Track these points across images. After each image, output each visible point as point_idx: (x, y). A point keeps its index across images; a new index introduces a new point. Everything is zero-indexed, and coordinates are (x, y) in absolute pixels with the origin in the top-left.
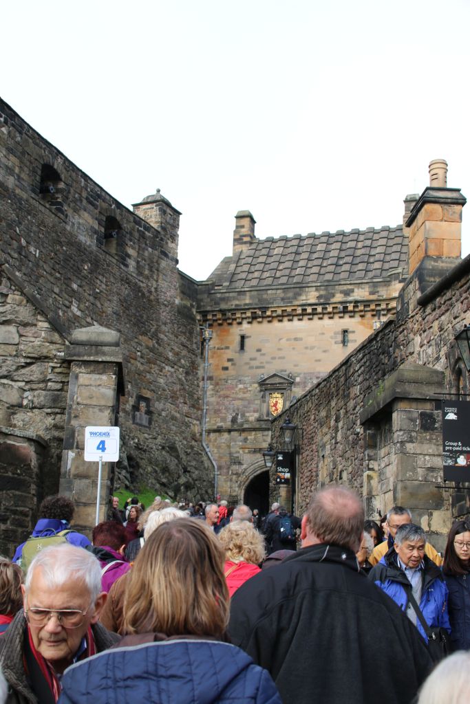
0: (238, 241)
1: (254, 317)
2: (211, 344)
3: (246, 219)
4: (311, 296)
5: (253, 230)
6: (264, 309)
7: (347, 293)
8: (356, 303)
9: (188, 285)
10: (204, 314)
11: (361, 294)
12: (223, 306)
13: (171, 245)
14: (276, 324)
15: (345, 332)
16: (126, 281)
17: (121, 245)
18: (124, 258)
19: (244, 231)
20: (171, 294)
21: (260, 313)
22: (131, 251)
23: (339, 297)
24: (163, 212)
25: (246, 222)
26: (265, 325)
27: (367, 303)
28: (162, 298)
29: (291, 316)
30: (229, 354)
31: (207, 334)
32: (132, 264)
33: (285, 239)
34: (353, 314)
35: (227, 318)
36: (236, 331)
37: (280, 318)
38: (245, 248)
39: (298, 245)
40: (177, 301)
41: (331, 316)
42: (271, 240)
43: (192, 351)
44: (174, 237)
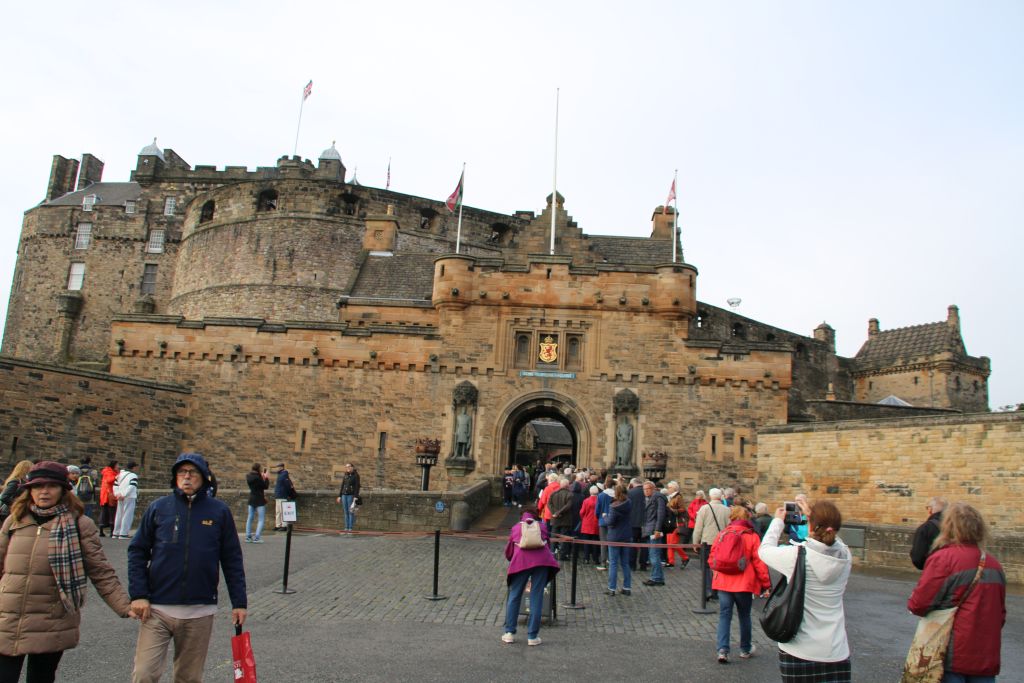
0: (870, 333)
1: (875, 374)
2: (857, 387)
3: (874, 322)
4: (899, 362)
5: (878, 327)
6: (879, 370)
7: (915, 360)
8: (919, 364)
9: (843, 362)
10: (852, 373)
11: (921, 360)
12: (861, 369)
13: (832, 346)
14: (885, 376)
15: (916, 378)
16: (810, 368)
17: (806, 353)
18: (807, 359)
19: (873, 328)
20: (833, 367)
21: (877, 371)
22: (811, 355)
23: (912, 362)
24: (826, 332)
25: (873, 324)
26: (880, 377)
27: (924, 364)
28: (829, 371)
29: (891, 372)
30: (864, 391)
31: (854, 382)
32: (812, 360)
33: (893, 331)
34: (919, 369)
35: (862, 375)
36: (867, 380)
37: (886, 373)
38: (874, 337)
39: (898, 334)
40: (837, 370)
41: (909, 370)
42: (886, 332)
43: (846, 391)
44: (833, 342)
